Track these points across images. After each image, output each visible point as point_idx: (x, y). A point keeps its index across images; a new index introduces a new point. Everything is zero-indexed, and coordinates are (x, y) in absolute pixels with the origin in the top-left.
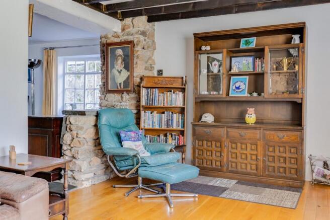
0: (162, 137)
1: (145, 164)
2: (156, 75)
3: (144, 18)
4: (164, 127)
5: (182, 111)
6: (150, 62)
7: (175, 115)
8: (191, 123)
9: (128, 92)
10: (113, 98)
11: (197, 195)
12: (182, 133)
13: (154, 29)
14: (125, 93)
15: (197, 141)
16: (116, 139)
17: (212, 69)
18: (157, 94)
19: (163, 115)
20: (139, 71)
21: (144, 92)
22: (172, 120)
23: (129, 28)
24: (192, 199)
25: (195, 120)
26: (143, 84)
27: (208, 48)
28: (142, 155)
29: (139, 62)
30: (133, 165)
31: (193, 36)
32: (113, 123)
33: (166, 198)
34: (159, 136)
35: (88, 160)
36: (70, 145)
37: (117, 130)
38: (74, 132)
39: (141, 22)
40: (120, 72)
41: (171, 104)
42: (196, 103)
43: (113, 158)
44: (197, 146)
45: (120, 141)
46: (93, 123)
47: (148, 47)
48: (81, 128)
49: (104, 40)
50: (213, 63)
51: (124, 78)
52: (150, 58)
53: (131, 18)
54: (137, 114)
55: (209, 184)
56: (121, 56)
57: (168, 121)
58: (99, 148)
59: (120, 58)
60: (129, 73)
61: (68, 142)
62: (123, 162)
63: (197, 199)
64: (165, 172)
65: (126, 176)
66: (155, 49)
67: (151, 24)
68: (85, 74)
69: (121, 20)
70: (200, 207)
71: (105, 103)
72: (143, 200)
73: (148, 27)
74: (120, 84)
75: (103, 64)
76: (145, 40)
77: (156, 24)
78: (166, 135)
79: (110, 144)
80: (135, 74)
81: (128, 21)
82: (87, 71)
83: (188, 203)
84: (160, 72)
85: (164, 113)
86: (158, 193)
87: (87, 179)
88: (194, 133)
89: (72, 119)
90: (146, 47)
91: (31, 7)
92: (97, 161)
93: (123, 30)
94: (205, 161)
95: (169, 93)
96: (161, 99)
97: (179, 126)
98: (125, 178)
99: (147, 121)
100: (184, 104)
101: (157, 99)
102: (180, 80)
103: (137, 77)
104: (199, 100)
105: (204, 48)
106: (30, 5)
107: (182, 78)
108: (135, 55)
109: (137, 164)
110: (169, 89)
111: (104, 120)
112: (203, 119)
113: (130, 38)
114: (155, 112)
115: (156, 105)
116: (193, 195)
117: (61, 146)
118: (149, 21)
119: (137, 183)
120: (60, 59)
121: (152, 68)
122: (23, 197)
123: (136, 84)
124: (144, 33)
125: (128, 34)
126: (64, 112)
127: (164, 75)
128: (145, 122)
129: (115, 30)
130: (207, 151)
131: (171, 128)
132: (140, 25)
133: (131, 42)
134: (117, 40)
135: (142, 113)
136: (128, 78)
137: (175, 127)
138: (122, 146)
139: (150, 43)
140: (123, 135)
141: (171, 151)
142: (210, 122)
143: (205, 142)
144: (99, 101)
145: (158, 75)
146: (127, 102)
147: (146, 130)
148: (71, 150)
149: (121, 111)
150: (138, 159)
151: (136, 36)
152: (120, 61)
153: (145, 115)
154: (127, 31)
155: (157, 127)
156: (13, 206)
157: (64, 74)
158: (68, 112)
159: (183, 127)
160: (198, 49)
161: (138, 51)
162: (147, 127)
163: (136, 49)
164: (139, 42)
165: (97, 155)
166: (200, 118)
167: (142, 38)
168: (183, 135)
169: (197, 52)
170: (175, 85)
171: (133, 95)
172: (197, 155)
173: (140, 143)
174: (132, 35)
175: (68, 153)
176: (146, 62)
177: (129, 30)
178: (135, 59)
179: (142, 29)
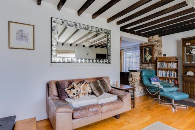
0: (167, 81)
1: (162, 91)
2: (163, 56)
3: (157, 36)
4: (168, 76)
5: (176, 70)
6: (160, 51)
7: (173, 72)
8: (182, 75)
9: (151, 63)
10: (145, 66)
11: (188, 106)
12: (177, 79)
13: (161, 39)
14: (150, 64)
15: (185, 83)
16: (149, 81)
17: (192, 53)
18: (164, 64)
19: (167, 72)
20: (156, 55)
21: (158, 63)
22: (172, 74)
23: (151, 40)
24: (186, 108)
25: (183, 74)
26: (158, 60)
27: (189, 44)
28: (160, 87)
29: (156, 52)
30: (157, 91)
31: (181, 40)
32: (147, 75)
33: (172, 105)
34: (166, 80)
35: (138, 87)
36: (131, 82)
37: (149, 77)
38: (133, 78)
39: (156, 37)
40: (148, 56)
41: (171, 68)
42: (184, 67)
43: (148, 87)
44: (185, 85)
45: (150, 81)
46: (139, 75)
47: (159, 46)
48: (136, 76)
49: (141, 45)
50: (193, 50)
51: (150, 58)
52: (160, 50)
53: (152, 36)
54: (155, 71)
55: (193, 102)
56: (148, 50)
57: (170, 74)
58: (142, 83)
59: (148, 51)
60: (151, 56)
61: (131, 81)
62: (152, 89)
63: (188, 108)
64: (172, 95)
65: (154, 94)
66: (162, 46)
67: (160, 37)
68: (133, 57)
69: (148, 38)
70: (190, 112)
71: (142, 67)
72: (162, 105)
73: (159, 39)
74: (148, 60)
75: (141, 54)
76: (158, 43)
77: (162, 37)
78: (168, 80)
79: (146, 82)
80: (154, 57)
81: (151, 37)
82: (134, 56)
83: (184, 109)
84: (165, 55)
85: (167, 71)
86: (168, 103)
87: (138, 94)
88: (183, 79)
89: (132, 73)
90: (158, 46)
91: (121, 38)
92: (141, 88)
93: (149, 41)
94: (190, 92)
95: (170, 63)
96: (166, 66)
97: (175, 76)
98: (153, 95)
99: (160, 74)
100: (177, 67)
101: (164, 66)
102: (175, 58)
103: (155, 57)
104: (185, 66)
105: (187, 44)
106: (120, 38)
107: (176, 57)
108: (154, 49)
109: (159, 90)
110: (170, 62)
111: (144, 73)
112: (188, 74)
113: (152, 43)
114: (163, 71)
115: (164, 68)
116: (186, 106)
117: (128, 82)
118: (159, 36)
119: (158, 97)
120: (125, 53)
121: (161, 54)
122: (124, 98)
123: (155, 60)
124: (157, 41)
125: (151, 42)
126: (129, 71)
127: (167, 56)
128: (159, 75)
129: (146, 41)
130: (191, 88)
131: (171, 77)
132: (156, 38)
133: (152, 45)
134: (146, 45)
135: (158, 71)
136: (151, 58)
137: (173, 77)
138: (151, 83)
139: (160, 44)
140: (151, 79)
141: (173, 86)
142: (192, 75)
143: (189, 84)
144: (139, 67)
145: (164, 56)
146: (151, 67)
147: (159, 77)
148: (132, 83)
149: (149, 70)
150: (159, 89)
151: (154, 42)
152: (147, 52)
153: (159, 72)
154: (150, 41)
155: (164, 76)
156: (121, 100)
157: (126, 58)
158: (131, 71)
159: (177, 77)
160: (184, 45)
161: (155, 48)
162: (160, 76)
163: (155, 47)
164: (155, 45)
165: (141, 86)
166: (186, 73)
167: (157, 43)
168: (177, 80)
169: (184, 46)
170: (172, 60)
171: (153, 64)
172: (185, 89)
173: (159, 82)
174: (153, 42)
175: (131, 84)
176: (159, 52)
177: (151, 41)
178: (154, 51)
179: (156, 40)
